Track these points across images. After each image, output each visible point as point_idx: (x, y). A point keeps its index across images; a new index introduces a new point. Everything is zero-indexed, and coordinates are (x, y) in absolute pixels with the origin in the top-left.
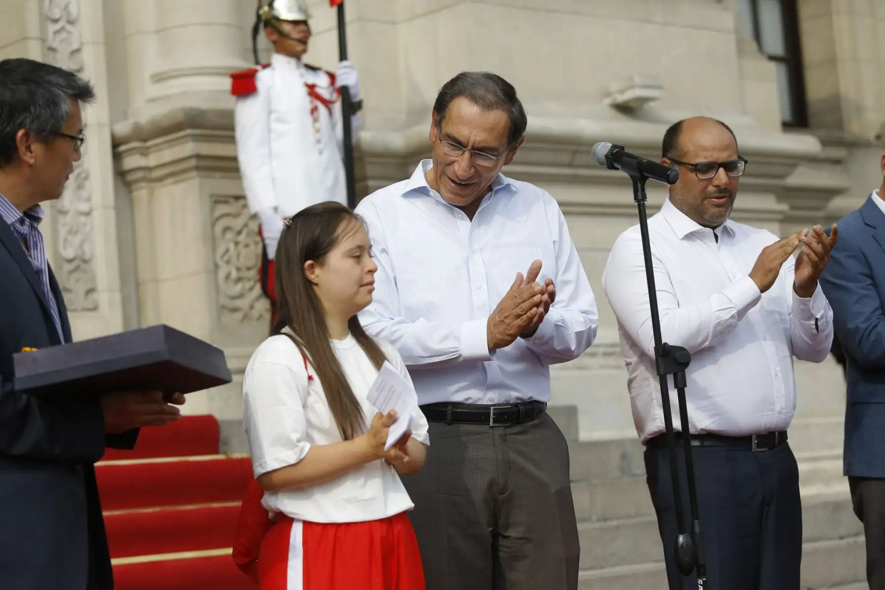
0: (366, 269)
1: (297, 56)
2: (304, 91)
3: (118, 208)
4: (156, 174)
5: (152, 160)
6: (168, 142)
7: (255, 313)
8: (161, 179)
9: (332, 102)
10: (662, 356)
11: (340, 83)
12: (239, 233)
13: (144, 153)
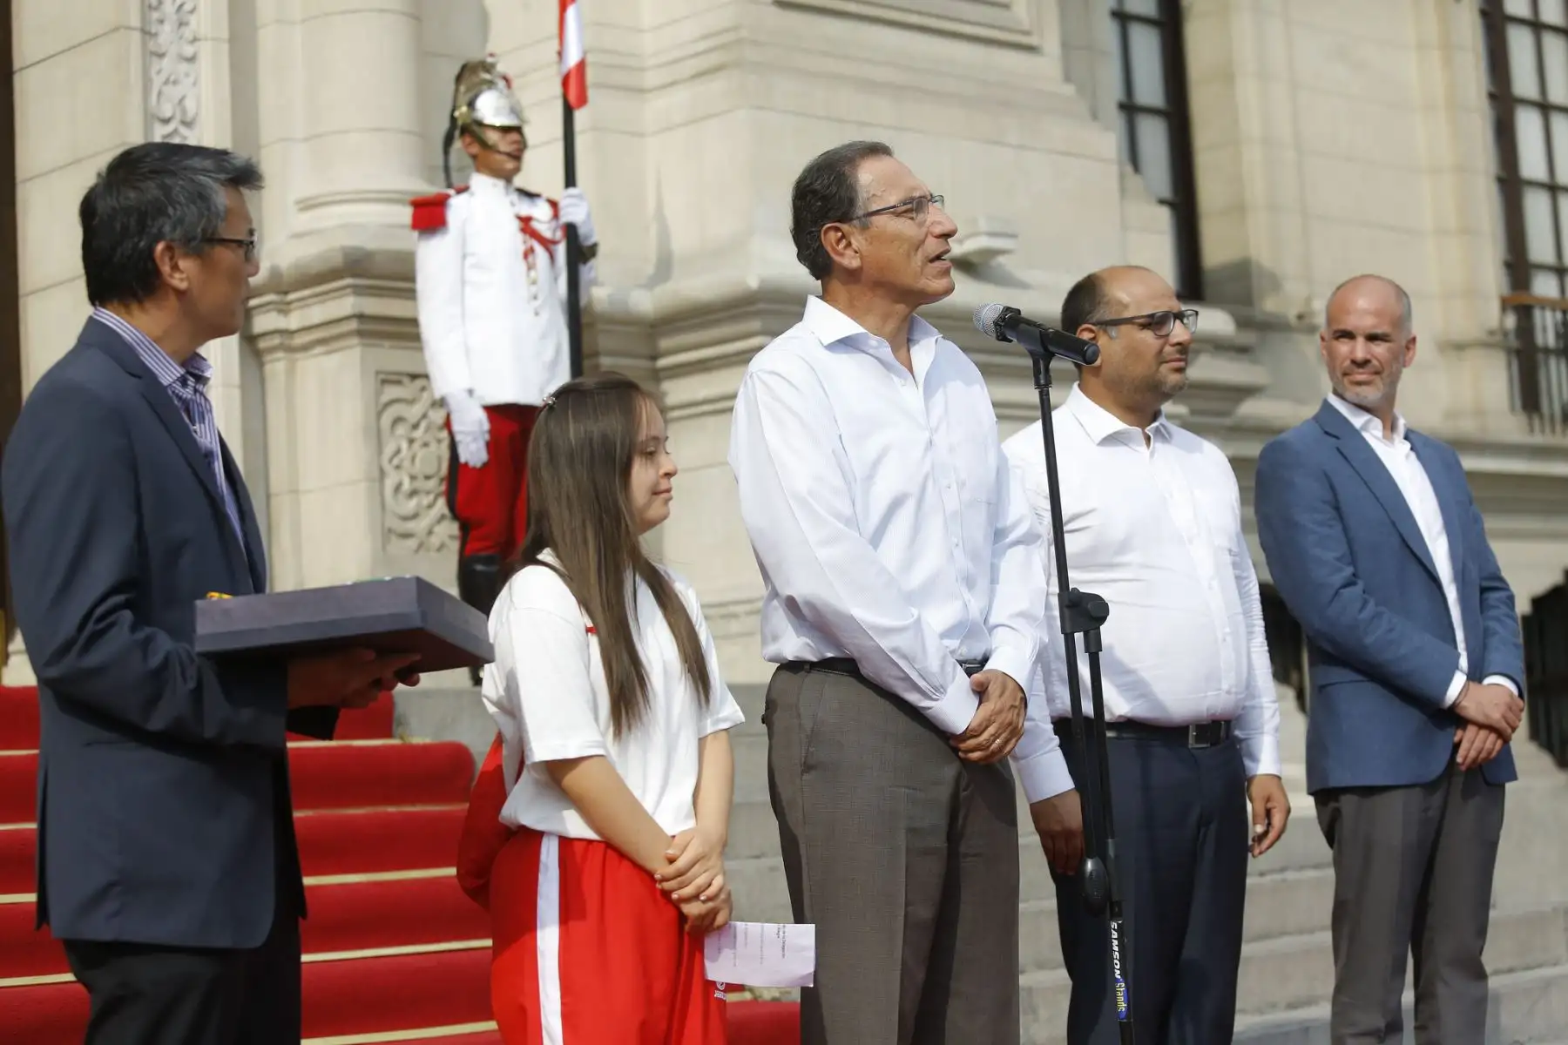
0: (662, 472)
1: (507, 177)
2: (515, 225)
3: (244, 387)
4: (299, 340)
5: (294, 321)
6: (317, 295)
7: (435, 541)
8: (306, 348)
9: (555, 243)
10: (1068, 607)
11: (566, 217)
12: (415, 426)
13: (284, 309)
